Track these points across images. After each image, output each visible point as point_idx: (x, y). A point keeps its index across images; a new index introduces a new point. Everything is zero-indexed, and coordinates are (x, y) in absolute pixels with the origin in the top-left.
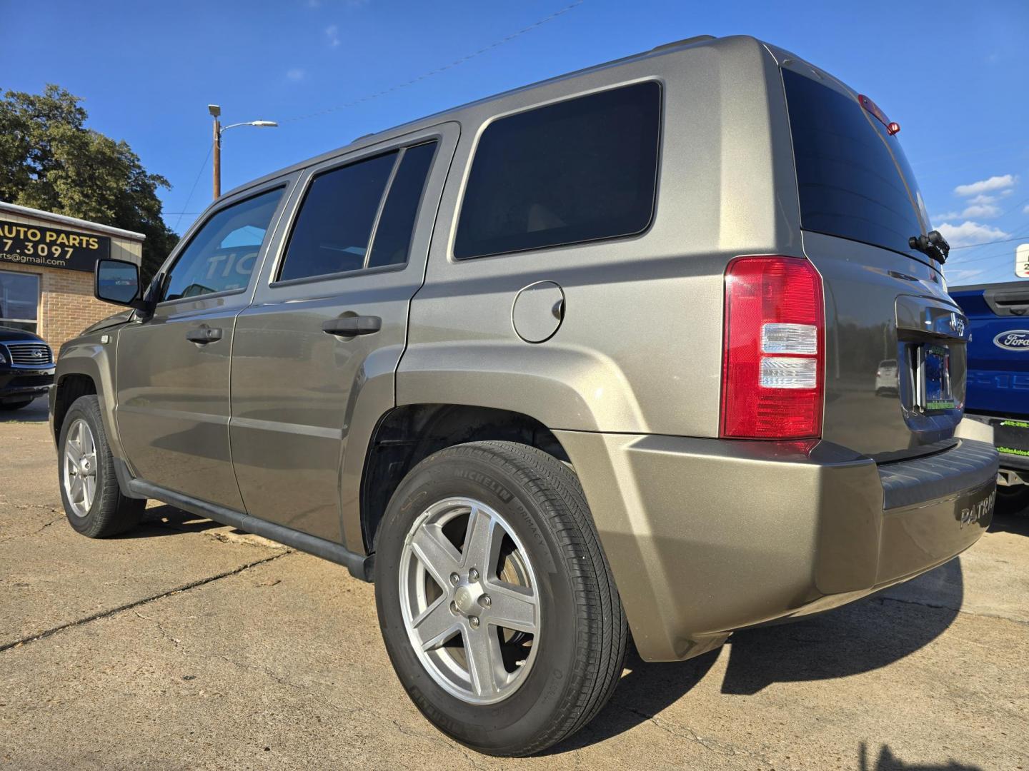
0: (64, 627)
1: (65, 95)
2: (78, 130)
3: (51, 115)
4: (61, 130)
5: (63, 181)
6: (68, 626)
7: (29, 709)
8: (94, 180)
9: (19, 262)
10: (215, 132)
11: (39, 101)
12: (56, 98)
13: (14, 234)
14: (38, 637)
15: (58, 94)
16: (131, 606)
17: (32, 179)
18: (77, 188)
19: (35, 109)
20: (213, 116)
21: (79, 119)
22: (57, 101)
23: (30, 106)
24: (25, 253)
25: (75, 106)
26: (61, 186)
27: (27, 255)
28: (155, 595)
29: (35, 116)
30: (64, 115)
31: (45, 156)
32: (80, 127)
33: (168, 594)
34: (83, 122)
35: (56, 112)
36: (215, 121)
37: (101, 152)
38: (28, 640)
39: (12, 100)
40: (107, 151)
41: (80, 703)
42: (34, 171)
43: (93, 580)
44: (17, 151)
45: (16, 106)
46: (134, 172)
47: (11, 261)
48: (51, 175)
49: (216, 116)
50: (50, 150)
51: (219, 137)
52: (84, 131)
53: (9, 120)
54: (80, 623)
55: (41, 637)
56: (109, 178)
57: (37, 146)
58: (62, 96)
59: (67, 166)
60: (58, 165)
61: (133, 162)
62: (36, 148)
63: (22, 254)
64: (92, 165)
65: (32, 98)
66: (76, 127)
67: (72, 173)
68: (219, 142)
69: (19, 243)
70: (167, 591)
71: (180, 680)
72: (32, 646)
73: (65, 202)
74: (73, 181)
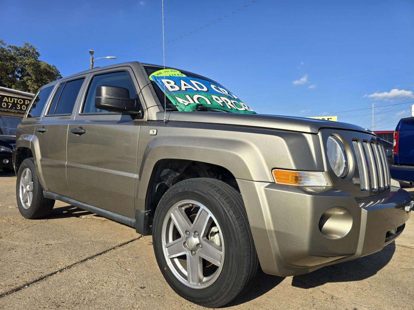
0: (75, 264)
1: (31, 47)
2: (36, 61)
3: (25, 55)
4: (30, 61)
5: (30, 81)
6: (77, 263)
7: (76, 304)
8: (42, 80)
9: (14, 112)
10: (91, 61)
11: (21, 49)
12: (28, 48)
13: (12, 101)
14: (65, 269)
15: (29, 46)
16: (100, 254)
17: (17, 80)
18: (36, 83)
19: (19, 52)
20: (91, 55)
21: (37, 57)
22: (28, 49)
23: (17, 51)
24: (17, 109)
25: (35, 51)
26: (29, 83)
27: (18, 110)
28: (109, 249)
29: (19, 55)
30: (30, 55)
31: (23, 71)
32: (37, 60)
33: (114, 248)
34: (38, 58)
35: (27, 53)
36: (91, 57)
37: (46, 69)
38: (61, 270)
39: (10, 49)
40: (48, 69)
41: (99, 301)
42: (18, 77)
43: (79, 242)
44: (12, 69)
45: (12, 51)
46: (58, 77)
47: (11, 112)
48: (25, 78)
49: (92, 55)
50: (25, 68)
51: (93, 63)
52: (39, 61)
53: (9, 57)
54: (81, 262)
55: (66, 269)
56: (48, 79)
57: (20, 67)
58: (30, 47)
59: (32, 75)
60: (28, 75)
61: (58, 73)
62: (19, 68)
63: (16, 109)
64: (42, 74)
65: (18, 48)
66: (35, 59)
67: (34, 77)
68: (93, 65)
69: (14, 105)
70: (113, 247)
71: (139, 289)
72: (65, 273)
73: (31, 89)
74: (34, 81)
